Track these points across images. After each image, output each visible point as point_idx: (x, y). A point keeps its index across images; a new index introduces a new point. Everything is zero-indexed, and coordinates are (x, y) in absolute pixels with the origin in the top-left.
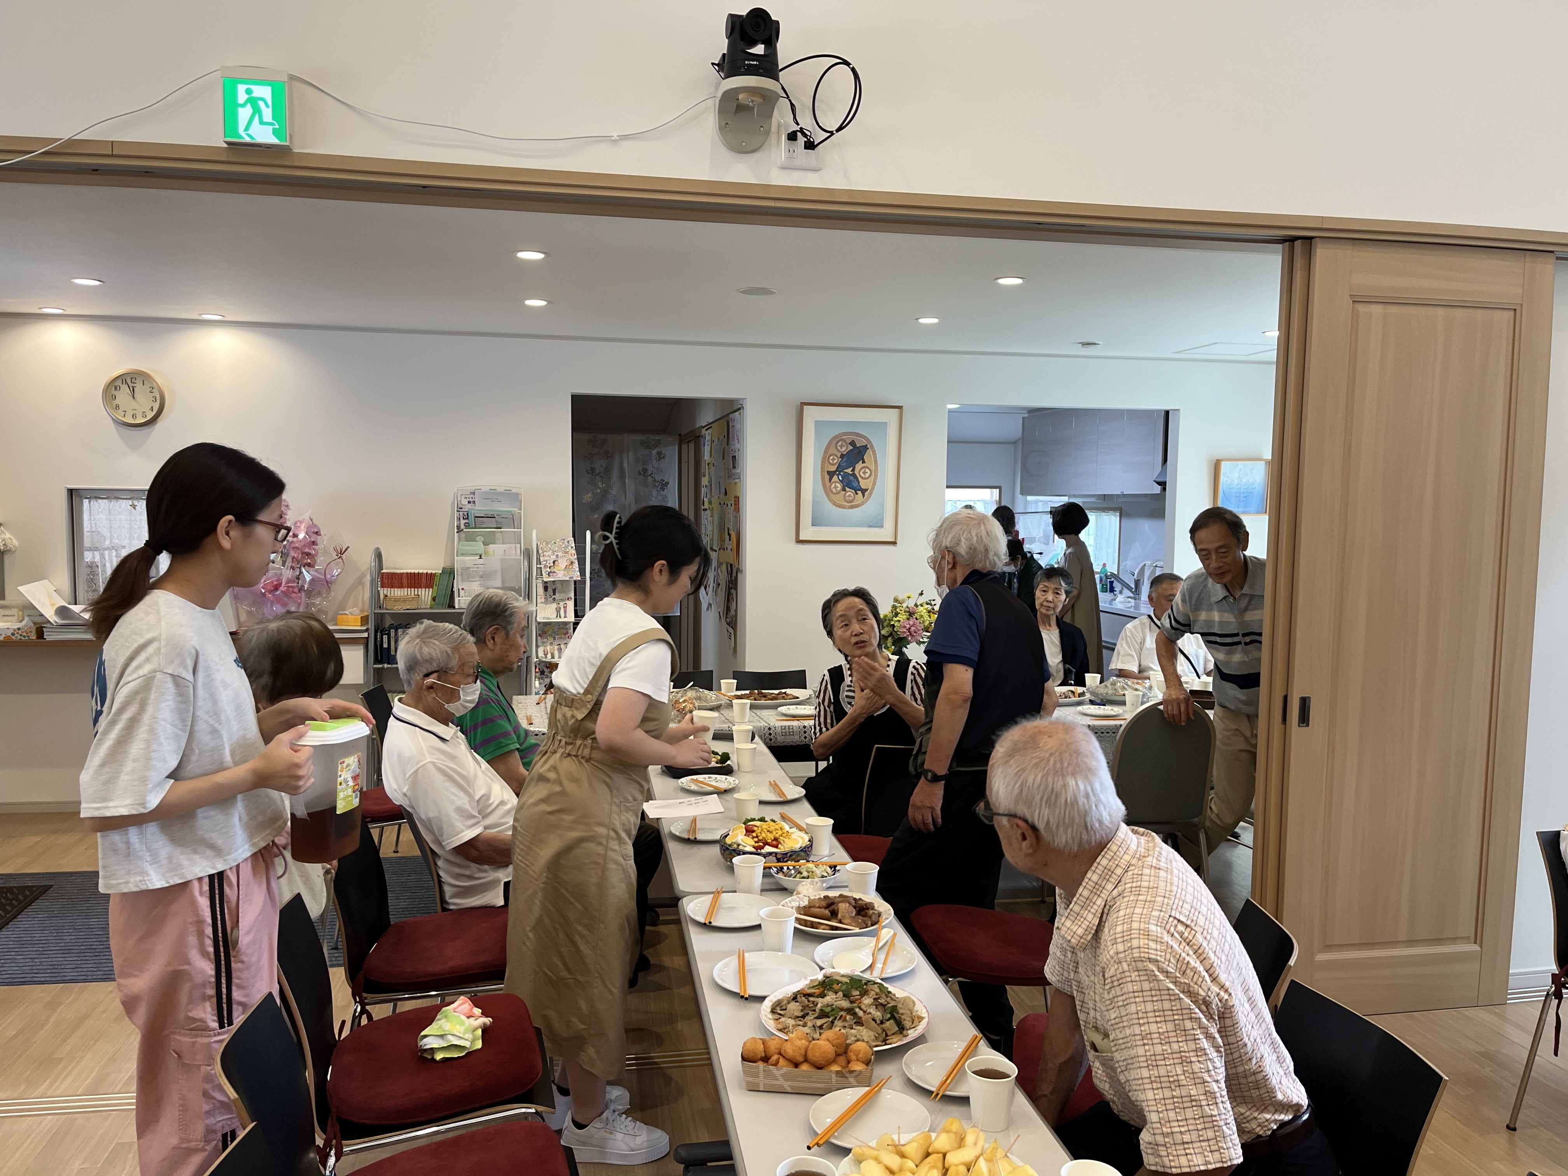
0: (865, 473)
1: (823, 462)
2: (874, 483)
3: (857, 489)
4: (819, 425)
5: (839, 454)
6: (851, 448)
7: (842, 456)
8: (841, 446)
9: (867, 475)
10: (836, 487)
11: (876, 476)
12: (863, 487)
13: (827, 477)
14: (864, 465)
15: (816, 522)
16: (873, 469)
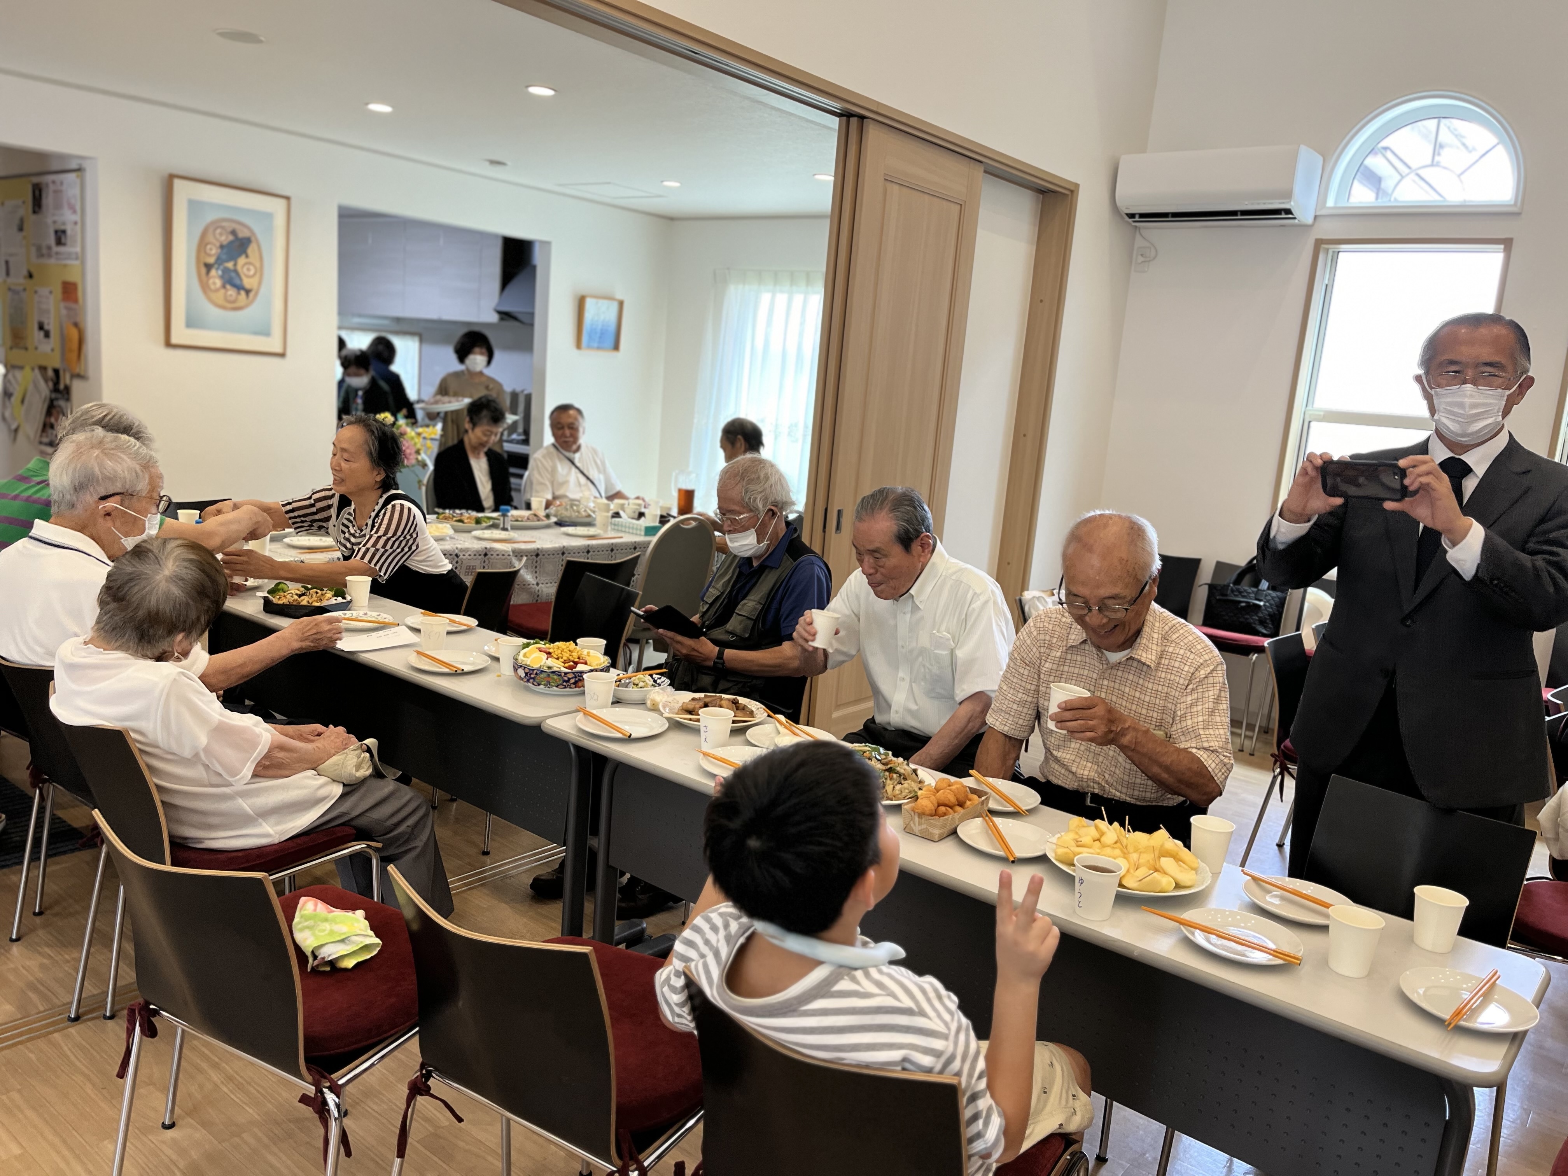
0: (248, 270)
1: (198, 252)
2: (260, 283)
3: (239, 287)
4: (194, 206)
5: (218, 244)
6: (231, 238)
7: (222, 247)
8: (221, 234)
9: (252, 273)
10: (214, 283)
11: (262, 275)
12: (247, 286)
13: (204, 270)
14: (247, 260)
15: (191, 323)
16: (258, 265)
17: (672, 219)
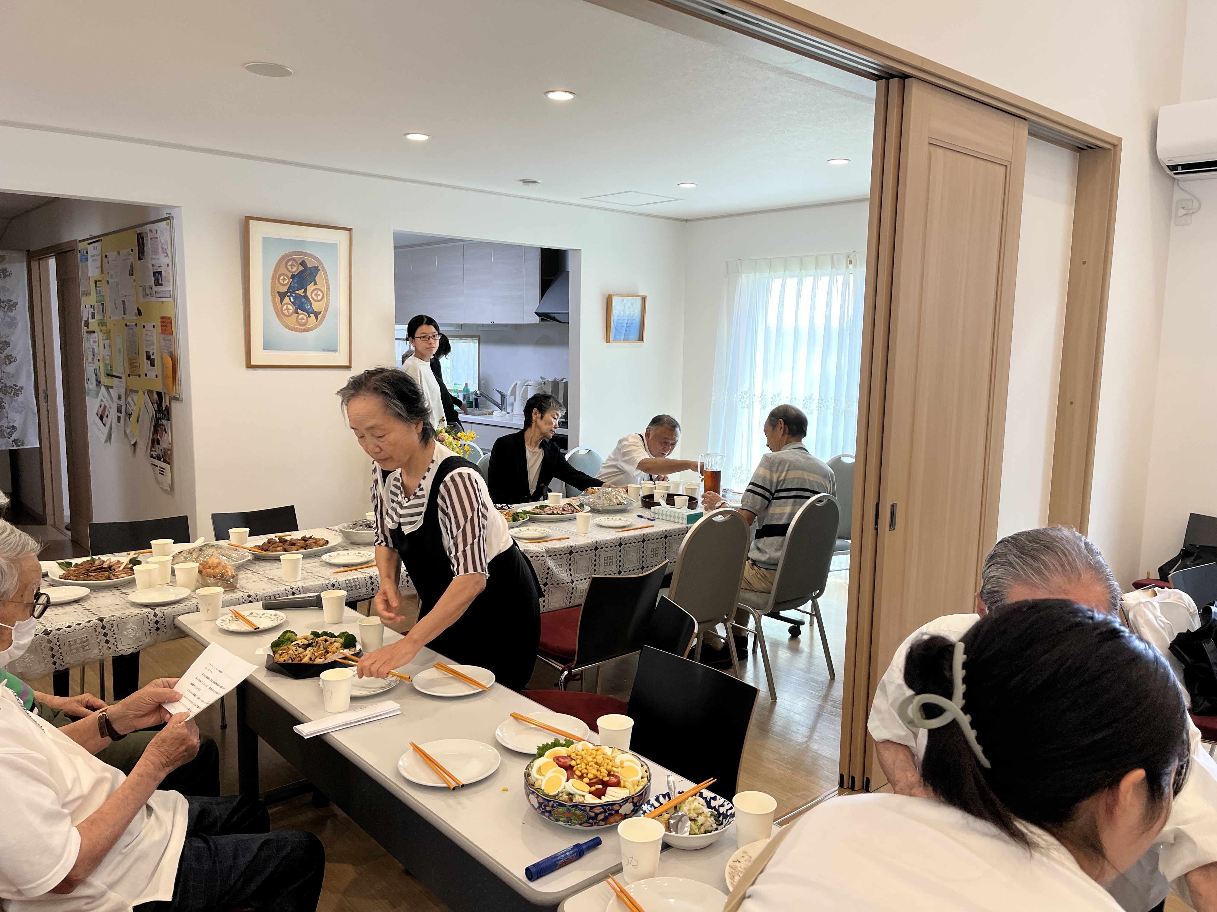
0: (317, 295)
1: (273, 282)
2: (327, 306)
3: (309, 312)
4: (268, 243)
5: (290, 275)
6: (301, 268)
7: (293, 277)
8: (292, 266)
9: (320, 298)
10: (288, 309)
11: (328, 298)
12: (316, 310)
13: (278, 299)
14: (316, 287)
15: (267, 346)
16: (325, 290)
17: (687, 221)
